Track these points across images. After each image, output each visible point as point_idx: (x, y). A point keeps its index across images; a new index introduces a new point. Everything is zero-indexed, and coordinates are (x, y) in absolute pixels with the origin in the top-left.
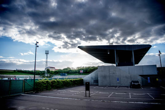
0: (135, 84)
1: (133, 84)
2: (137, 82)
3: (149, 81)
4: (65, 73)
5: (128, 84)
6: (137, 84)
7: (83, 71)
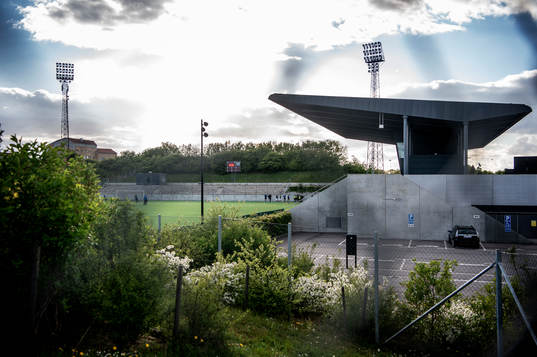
0: (465, 236)
1: (457, 235)
2: (471, 230)
3: (508, 227)
4: (155, 169)
5: (443, 233)
6: (470, 236)
7: (238, 164)
